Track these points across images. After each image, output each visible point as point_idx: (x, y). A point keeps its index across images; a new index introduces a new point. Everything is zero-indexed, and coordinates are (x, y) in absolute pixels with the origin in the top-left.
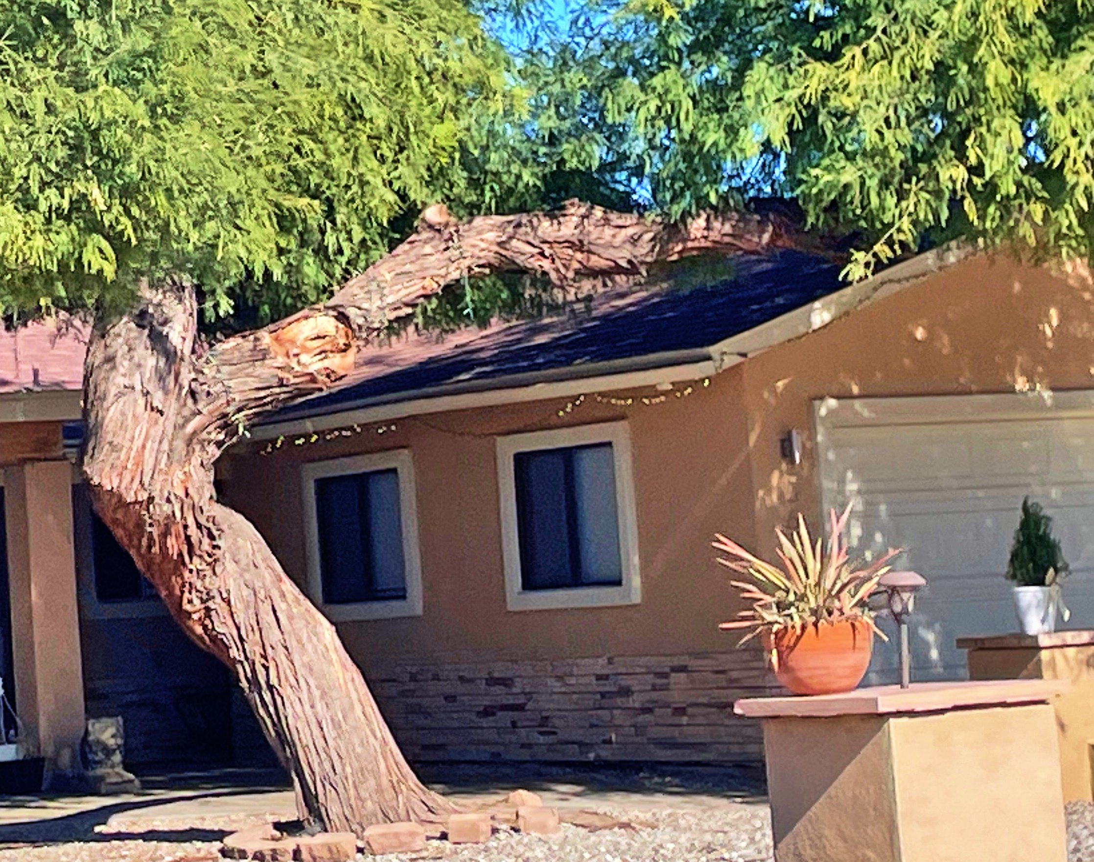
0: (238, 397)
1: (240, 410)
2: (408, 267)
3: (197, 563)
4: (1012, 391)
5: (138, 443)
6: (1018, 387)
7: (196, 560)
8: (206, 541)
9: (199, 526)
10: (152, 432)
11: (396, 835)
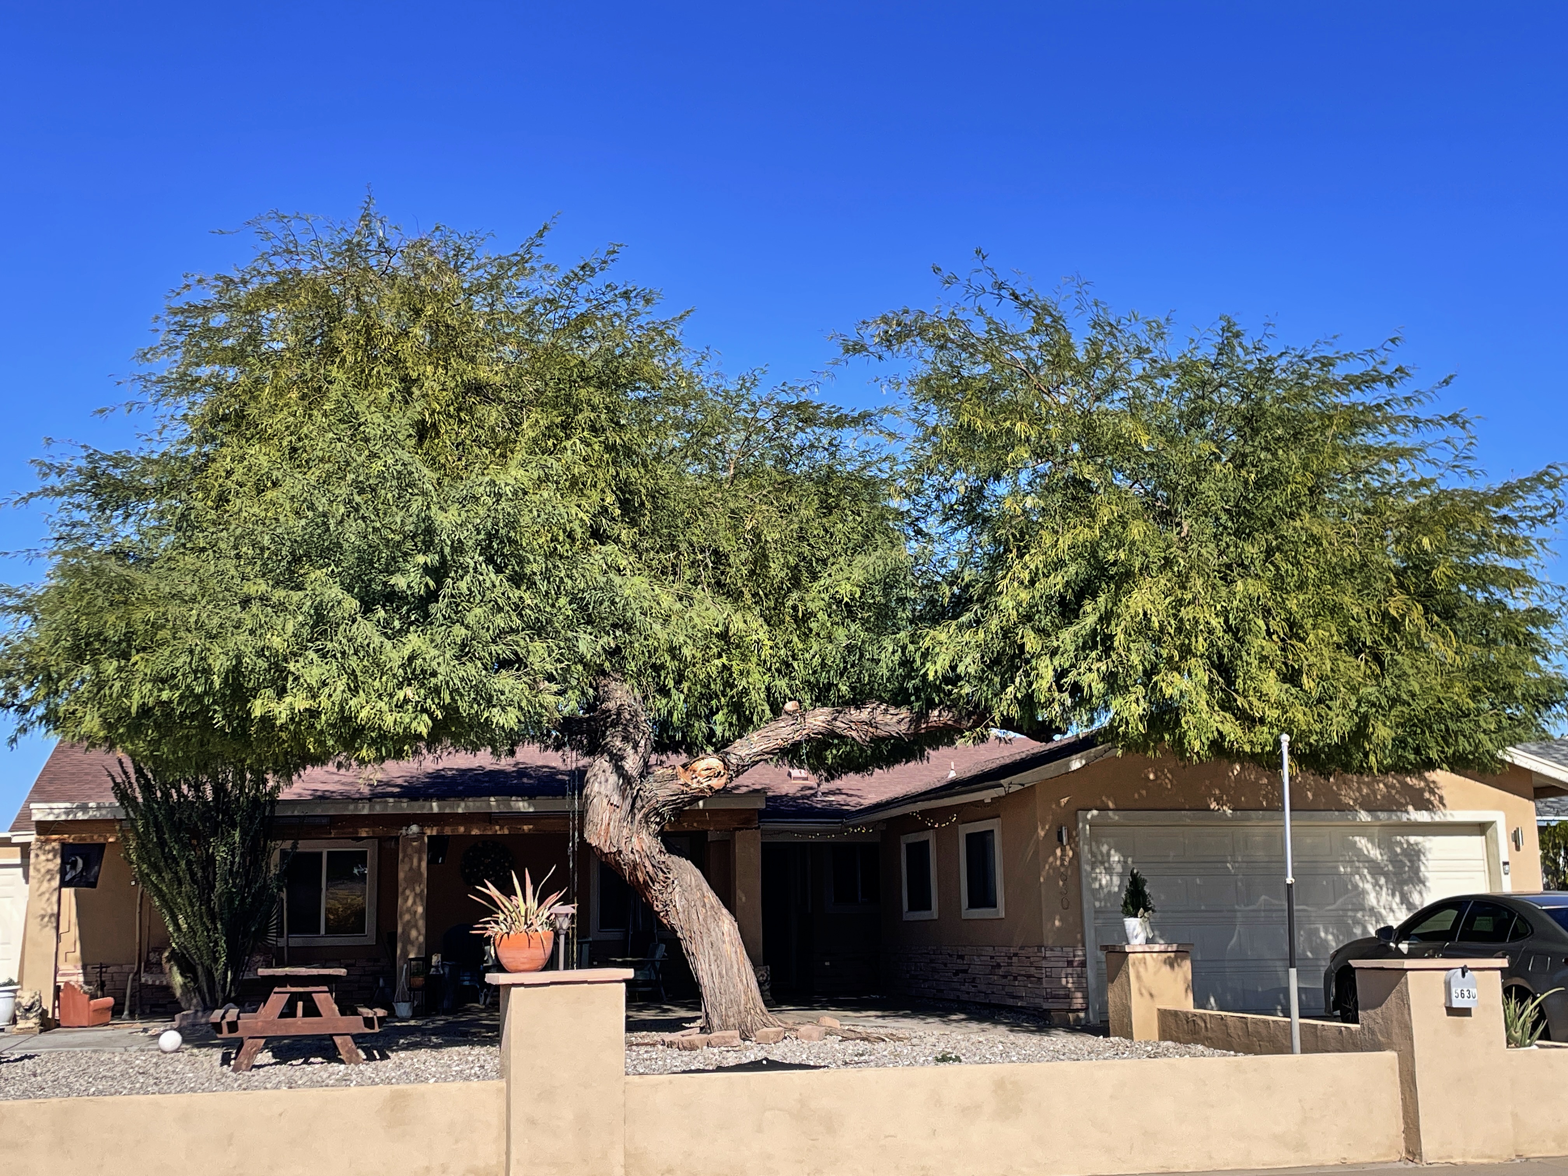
0: (660, 799)
1: (664, 806)
2: (770, 734)
3: (657, 886)
4: (1208, 809)
5: (605, 822)
6: (1212, 807)
7: (657, 885)
8: (660, 874)
9: (653, 866)
10: (613, 816)
11: (723, 1037)
